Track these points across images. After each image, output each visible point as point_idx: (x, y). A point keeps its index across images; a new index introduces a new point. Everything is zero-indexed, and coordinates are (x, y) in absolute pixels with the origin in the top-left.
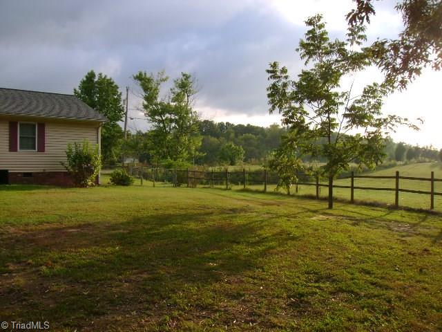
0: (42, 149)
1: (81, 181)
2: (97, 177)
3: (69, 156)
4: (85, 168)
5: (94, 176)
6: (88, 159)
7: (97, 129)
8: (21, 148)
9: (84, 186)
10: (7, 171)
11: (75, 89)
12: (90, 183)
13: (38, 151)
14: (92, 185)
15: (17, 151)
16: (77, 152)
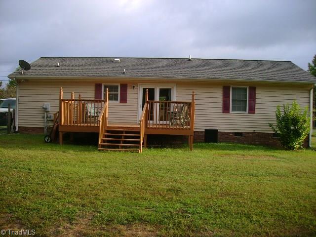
0: (252, 110)
1: (289, 143)
2: (307, 140)
3: (278, 118)
4: (292, 130)
5: (302, 139)
6: (295, 121)
7: (309, 91)
8: (233, 110)
9: (291, 148)
10: (217, 130)
11: (309, 64)
12: (297, 146)
13: (249, 113)
14: (300, 148)
15: (229, 113)
16: (285, 114)
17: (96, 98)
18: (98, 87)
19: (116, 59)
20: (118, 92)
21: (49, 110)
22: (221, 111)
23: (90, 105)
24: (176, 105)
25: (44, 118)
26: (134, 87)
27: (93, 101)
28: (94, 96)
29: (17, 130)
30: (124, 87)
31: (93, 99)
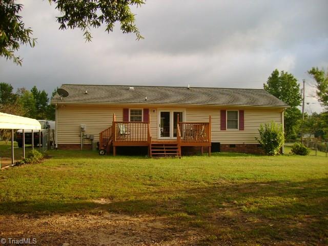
0: (242, 128)
1: (269, 151)
2: (281, 149)
3: (261, 133)
4: (272, 142)
5: (279, 148)
7: (281, 113)
8: (228, 128)
9: (272, 154)
10: (219, 143)
11: (264, 84)
12: (276, 153)
13: (240, 130)
14: (278, 154)
15: (225, 130)
16: (266, 130)
17: (124, 120)
18: (125, 111)
19: (130, 88)
20: (141, 114)
21: (85, 130)
22: (220, 129)
23: (122, 126)
24: (187, 125)
25: (80, 136)
26: (154, 111)
27: (122, 122)
28: (122, 119)
29: (57, 147)
30: (146, 111)
31: (122, 121)
